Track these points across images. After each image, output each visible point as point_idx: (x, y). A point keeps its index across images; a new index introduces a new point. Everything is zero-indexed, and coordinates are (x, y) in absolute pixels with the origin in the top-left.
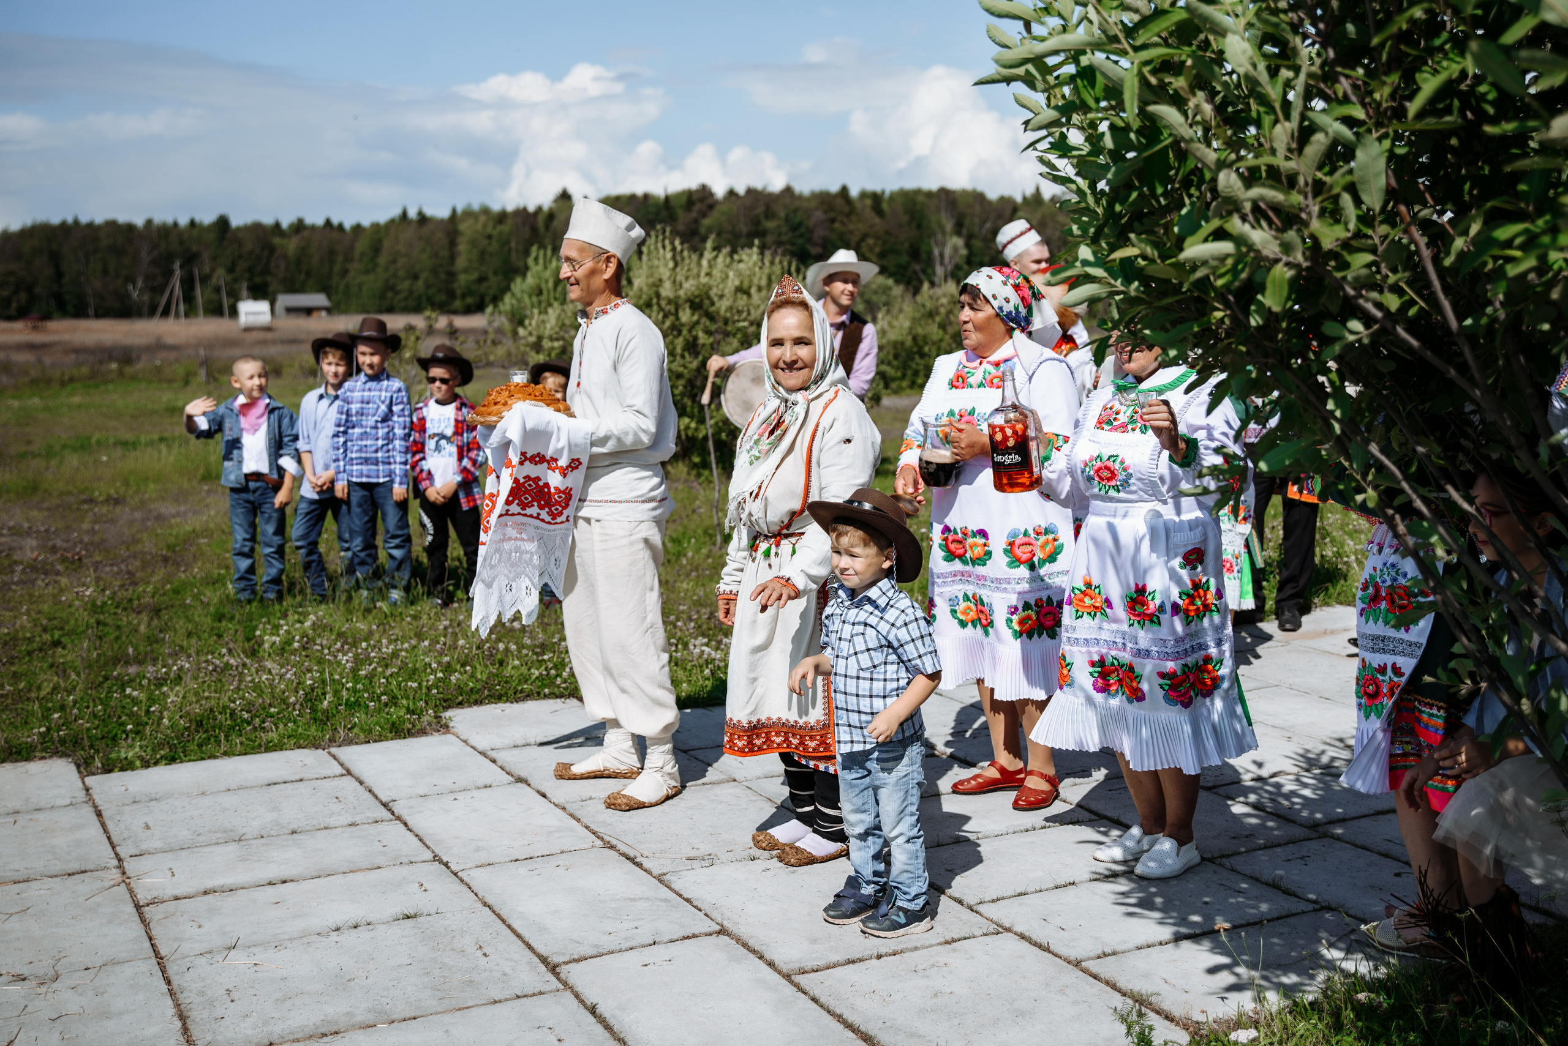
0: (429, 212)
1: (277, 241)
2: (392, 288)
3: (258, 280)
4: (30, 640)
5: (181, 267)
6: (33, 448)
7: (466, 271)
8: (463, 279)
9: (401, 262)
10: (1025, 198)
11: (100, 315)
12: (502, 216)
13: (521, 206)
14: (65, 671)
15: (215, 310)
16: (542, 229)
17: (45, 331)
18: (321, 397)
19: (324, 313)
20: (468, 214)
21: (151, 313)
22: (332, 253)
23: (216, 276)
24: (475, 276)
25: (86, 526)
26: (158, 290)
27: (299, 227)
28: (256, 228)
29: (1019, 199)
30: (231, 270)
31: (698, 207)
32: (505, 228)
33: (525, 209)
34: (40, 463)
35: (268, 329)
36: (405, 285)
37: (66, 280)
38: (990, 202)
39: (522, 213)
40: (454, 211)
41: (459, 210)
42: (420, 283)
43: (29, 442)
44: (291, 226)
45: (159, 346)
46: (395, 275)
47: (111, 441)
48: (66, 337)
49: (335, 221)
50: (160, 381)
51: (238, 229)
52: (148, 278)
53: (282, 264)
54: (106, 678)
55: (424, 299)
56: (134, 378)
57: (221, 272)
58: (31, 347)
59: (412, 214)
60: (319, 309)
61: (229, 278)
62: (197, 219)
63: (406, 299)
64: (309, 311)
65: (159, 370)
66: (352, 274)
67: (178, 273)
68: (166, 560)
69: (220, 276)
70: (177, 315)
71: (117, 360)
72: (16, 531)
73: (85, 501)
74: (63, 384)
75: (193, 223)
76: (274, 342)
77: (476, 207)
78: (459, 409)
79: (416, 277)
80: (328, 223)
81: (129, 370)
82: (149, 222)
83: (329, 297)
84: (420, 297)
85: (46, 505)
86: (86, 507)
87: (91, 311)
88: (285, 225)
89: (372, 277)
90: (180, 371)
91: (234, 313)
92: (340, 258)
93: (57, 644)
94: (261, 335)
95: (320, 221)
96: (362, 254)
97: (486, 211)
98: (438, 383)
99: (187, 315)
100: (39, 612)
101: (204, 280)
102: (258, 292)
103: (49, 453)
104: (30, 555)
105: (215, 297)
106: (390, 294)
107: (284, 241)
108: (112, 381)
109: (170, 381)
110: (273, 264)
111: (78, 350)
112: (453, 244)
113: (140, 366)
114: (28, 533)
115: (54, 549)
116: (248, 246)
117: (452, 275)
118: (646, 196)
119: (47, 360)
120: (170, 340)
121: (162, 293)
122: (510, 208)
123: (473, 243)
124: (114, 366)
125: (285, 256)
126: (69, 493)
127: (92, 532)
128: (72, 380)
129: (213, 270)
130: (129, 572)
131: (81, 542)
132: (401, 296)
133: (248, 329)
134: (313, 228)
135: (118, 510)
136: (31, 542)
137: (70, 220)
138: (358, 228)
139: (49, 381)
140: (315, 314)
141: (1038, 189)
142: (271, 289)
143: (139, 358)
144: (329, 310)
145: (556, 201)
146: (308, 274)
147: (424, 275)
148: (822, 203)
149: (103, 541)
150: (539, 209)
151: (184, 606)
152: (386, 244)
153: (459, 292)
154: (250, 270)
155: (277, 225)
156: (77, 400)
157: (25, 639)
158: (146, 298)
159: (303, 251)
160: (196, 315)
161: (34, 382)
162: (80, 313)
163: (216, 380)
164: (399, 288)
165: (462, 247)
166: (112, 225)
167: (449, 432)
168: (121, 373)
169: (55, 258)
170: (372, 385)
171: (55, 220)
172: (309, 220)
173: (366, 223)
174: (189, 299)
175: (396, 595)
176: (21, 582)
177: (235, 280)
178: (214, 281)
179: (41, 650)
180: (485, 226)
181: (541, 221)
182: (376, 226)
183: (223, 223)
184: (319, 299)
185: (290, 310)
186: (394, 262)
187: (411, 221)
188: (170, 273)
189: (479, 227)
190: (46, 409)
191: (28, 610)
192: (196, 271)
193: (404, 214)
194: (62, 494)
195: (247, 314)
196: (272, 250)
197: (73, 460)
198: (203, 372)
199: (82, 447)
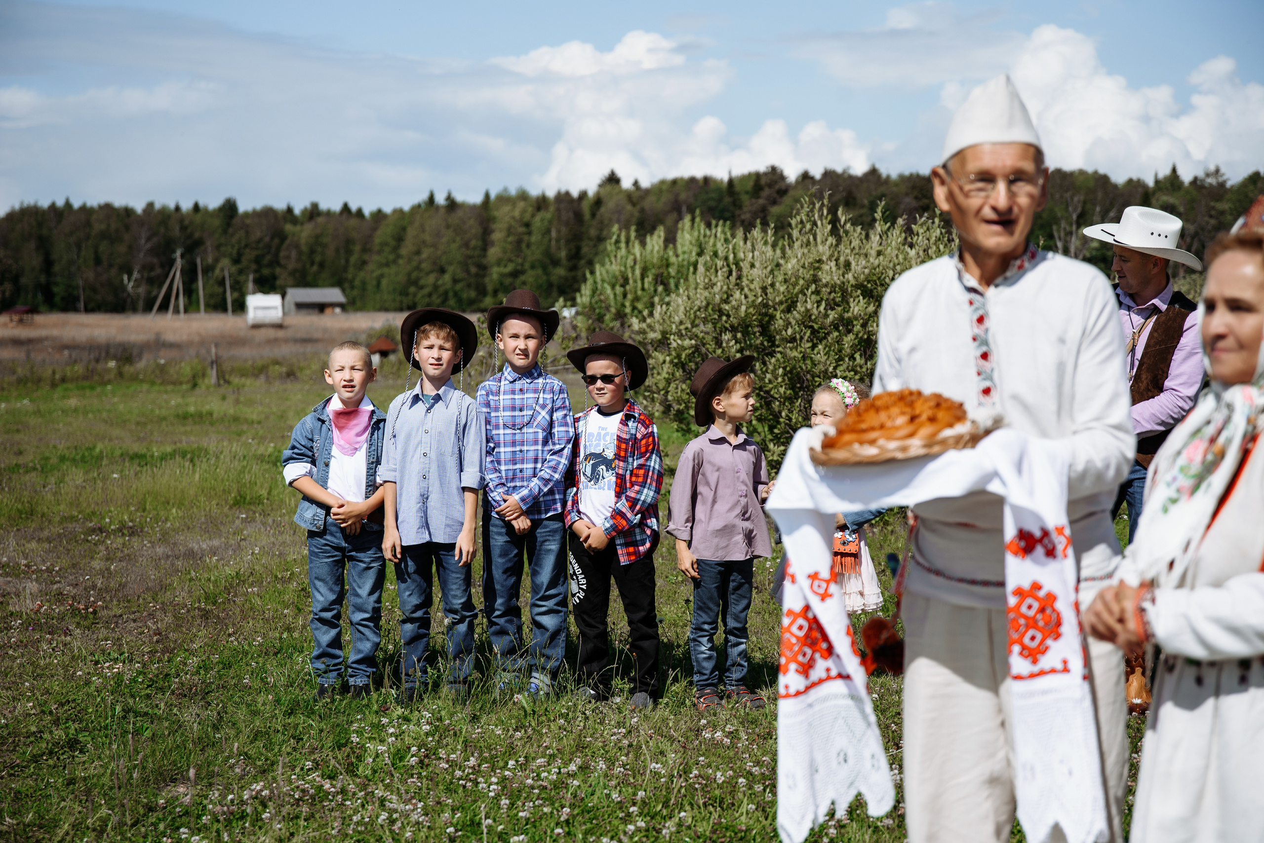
0: (459, 198)
1: (288, 227)
2: (415, 283)
3: (266, 272)
4: (38, 735)
5: (182, 256)
6: (27, 459)
7: (499, 263)
8: (495, 273)
9: (426, 253)
10: (1157, 182)
11: (88, 310)
12: (542, 203)
13: (563, 190)
14: (88, 792)
15: (218, 306)
16: (587, 215)
17: (32, 325)
18: (416, 399)
19: (338, 310)
20: (504, 199)
21: (148, 308)
22: (348, 243)
23: (219, 266)
24: (510, 268)
25: (97, 564)
26: (155, 282)
27: (314, 212)
28: (268, 213)
29: (1151, 183)
30: (236, 261)
31: (766, 192)
32: (547, 215)
33: (567, 194)
34: (33, 478)
35: (279, 326)
36: (431, 279)
37: (57, 268)
38: (1115, 186)
39: (564, 198)
40: (487, 196)
41: (493, 195)
42: (447, 277)
43: (20, 453)
44: (304, 211)
45: (159, 344)
46: (418, 268)
47: (118, 452)
48: (55, 332)
49: (354, 207)
50: (163, 383)
51: (246, 215)
52: (147, 268)
53: (294, 254)
54: (150, 809)
55: (451, 294)
56: (134, 378)
57: (225, 262)
58: (16, 342)
59: (440, 199)
60: (333, 305)
61: (234, 269)
62: (201, 204)
63: (430, 295)
64: (321, 307)
65: (162, 369)
66: (370, 267)
67: (179, 263)
68: (206, 615)
69: (225, 268)
70: (177, 311)
71: (115, 357)
72: (11, 570)
73: (93, 531)
74: (54, 385)
75: (196, 207)
76: (286, 341)
77: (513, 191)
78: (624, 422)
79: (442, 271)
80: (346, 208)
81: (128, 369)
82: (150, 205)
83: (343, 291)
84: (446, 293)
85: (46, 533)
86: (94, 537)
87: (82, 305)
88: (297, 211)
89: (393, 269)
90: (187, 370)
91: (240, 307)
92: (357, 248)
93: (73, 744)
94: (272, 333)
95: (337, 207)
96: (384, 244)
97: (523, 196)
98: (599, 383)
99: (186, 311)
100: (47, 692)
101: (207, 270)
102: (266, 286)
103: (44, 468)
104: (30, 605)
105: (218, 290)
106: (412, 289)
107: (298, 228)
108: (109, 382)
109: (177, 383)
110: (282, 254)
111: (72, 347)
112: (486, 233)
113: (141, 365)
114: (28, 572)
115: (60, 597)
116: (257, 234)
117: (483, 268)
118: (707, 180)
119: (38, 357)
120: (170, 337)
121: (160, 287)
122: (551, 194)
123: (509, 231)
124: (112, 364)
125: (297, 246)
126: (72, 519)
127: (106, 573)
128: (63, 380)
129: (217, 260)
130: (158, 633)
131: (94, 587)
132: (426, 291)
133: (256, 326)
134: (329, 213)
135: (136, 542)
136: (32, 586)
137: (60, 203)
138: (379, 215)
139: (38, 381)
140: (328, 311)
141: (1174, 170)
142: (279, 283)
143: (140, 356)
144: (342, 306)
145: (600, 186)
146: (322, 265)
147: (451, 269)
148: (914, 187)
149: (122, 586)
150: (583, 195)
151: (240, 687)
152: (411, 232)
153: (490, 288)
154: (258, 260)
155: (290, 210)
156: (73, 402)
157: (29, 735)
158: (142, 290)
159: (317, 242)
160: (198, 310)
161: (21, 381)
162: (69, 305)
163: (228, 382)
164: (422, 282)
165: (497, 236)
166: (107, 208)
167: (610, 454)
168: (120, 374)
169: (44, 244)
170: (524, 383)
171: (45, 203)
172: (323, 206)
173: (388, 209)
174: (190, 292)
175: (540, 680)
176: (20, 644)
177: (240, 272)
178: (217, 271)
179: (51, 753)
180: (524, 211)
181: (586, 207)
182: (399, 212)
183: (230, 207)
184: (334, 294)
185: (300, 306)
186: (418, 253)
187: (438, 208)
188: (172, 262)
189: (517, 213)
190: (38, 412)
191: (32, 689)
192: (199, 261)
193: (431, 199)
194: (64, 519)
195: (256, 308)
196: (282, 237)
197: (76, 476)
198: (213, 374)
199: (83, 459)
